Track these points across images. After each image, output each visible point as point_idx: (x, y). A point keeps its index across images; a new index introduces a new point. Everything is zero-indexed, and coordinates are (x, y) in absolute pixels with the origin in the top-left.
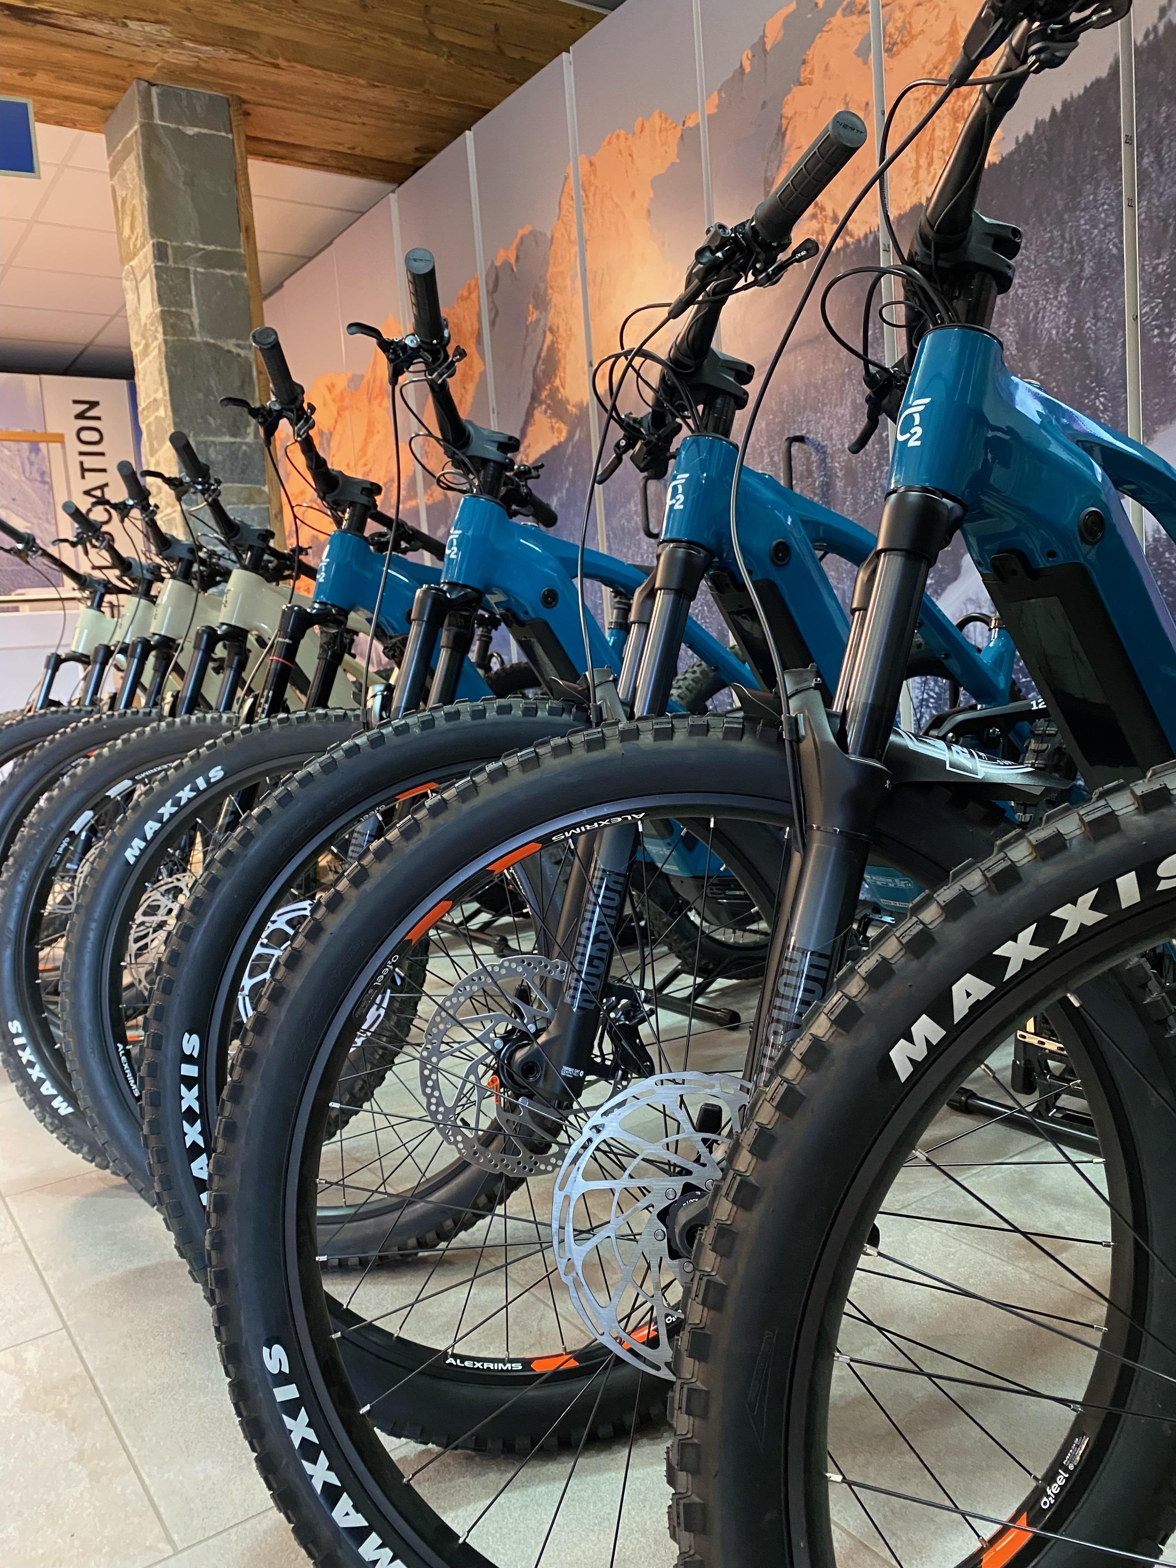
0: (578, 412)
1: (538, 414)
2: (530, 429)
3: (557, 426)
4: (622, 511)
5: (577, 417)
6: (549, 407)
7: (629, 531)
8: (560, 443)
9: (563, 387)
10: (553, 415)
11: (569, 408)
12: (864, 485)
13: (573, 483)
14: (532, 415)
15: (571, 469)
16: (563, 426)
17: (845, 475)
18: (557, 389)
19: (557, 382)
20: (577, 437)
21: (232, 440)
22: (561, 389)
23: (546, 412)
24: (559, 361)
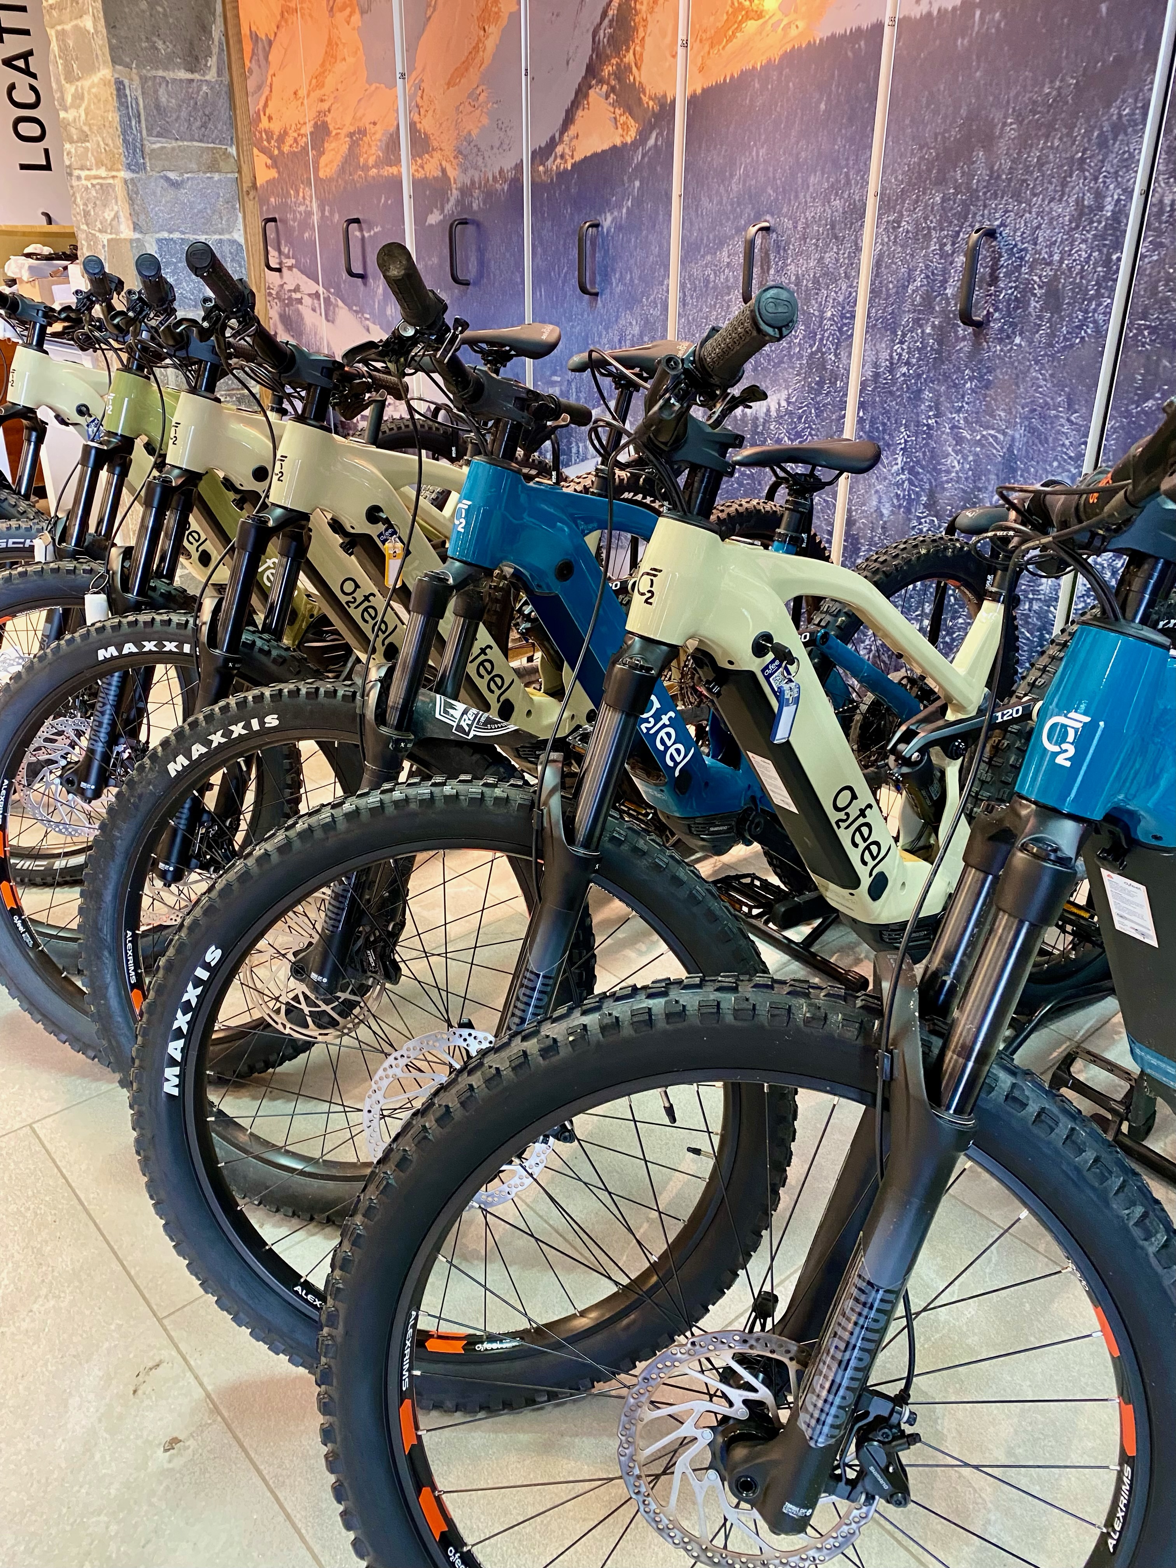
0: (657, 108)
1: (596, 94)
2: (580, 113)
3: (623, 119)
4: (709, 258)
5: (654, 115)
6: (613, 89)
7: (715, 288)
8: (625, 145)
9: (638, 68)
10: (617, 103)
11: (645, 99)
12: (1070, 315)
13: (639, 203)
14: (586, 96)
15: (637, 184)
16: (631, 122)
17: (1046, 294)
18: (628, 68)
19: (629, 58)
20: (651, 142)
21: (189, 76)
22: (634, 69)
23: (607, 97)
24: (635, 29)
